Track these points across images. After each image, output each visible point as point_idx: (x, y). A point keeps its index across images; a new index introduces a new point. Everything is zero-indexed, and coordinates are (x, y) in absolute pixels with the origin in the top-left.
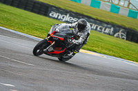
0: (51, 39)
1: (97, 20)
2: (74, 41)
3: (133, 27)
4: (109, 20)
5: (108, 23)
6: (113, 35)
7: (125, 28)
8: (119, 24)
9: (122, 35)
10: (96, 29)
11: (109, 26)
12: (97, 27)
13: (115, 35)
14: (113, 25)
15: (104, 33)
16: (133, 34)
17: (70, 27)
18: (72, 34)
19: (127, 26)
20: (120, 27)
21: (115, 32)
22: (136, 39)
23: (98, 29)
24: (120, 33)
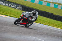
0: (22, 18)
1: (9, 1)
2: (31, 19)
3: (25, 5)
4: (14, 2)
5: (13, 3)
6: (16, 8)
7: (21, 5)
8: (19, 3)
9: (20, 8)
10: (8, 6)
11: (14, 4)
12: (8, 5)
13: (17, 8)
14: (16, 4)
15: (12, 7)
16: (25, 7)
17: (30, 13)
18: (31, 16)
19: (22, 4)
20: (19, 5)
21: (17, 7)
22: (26, 10)
23: (9, 5)
24: (19, 7)
